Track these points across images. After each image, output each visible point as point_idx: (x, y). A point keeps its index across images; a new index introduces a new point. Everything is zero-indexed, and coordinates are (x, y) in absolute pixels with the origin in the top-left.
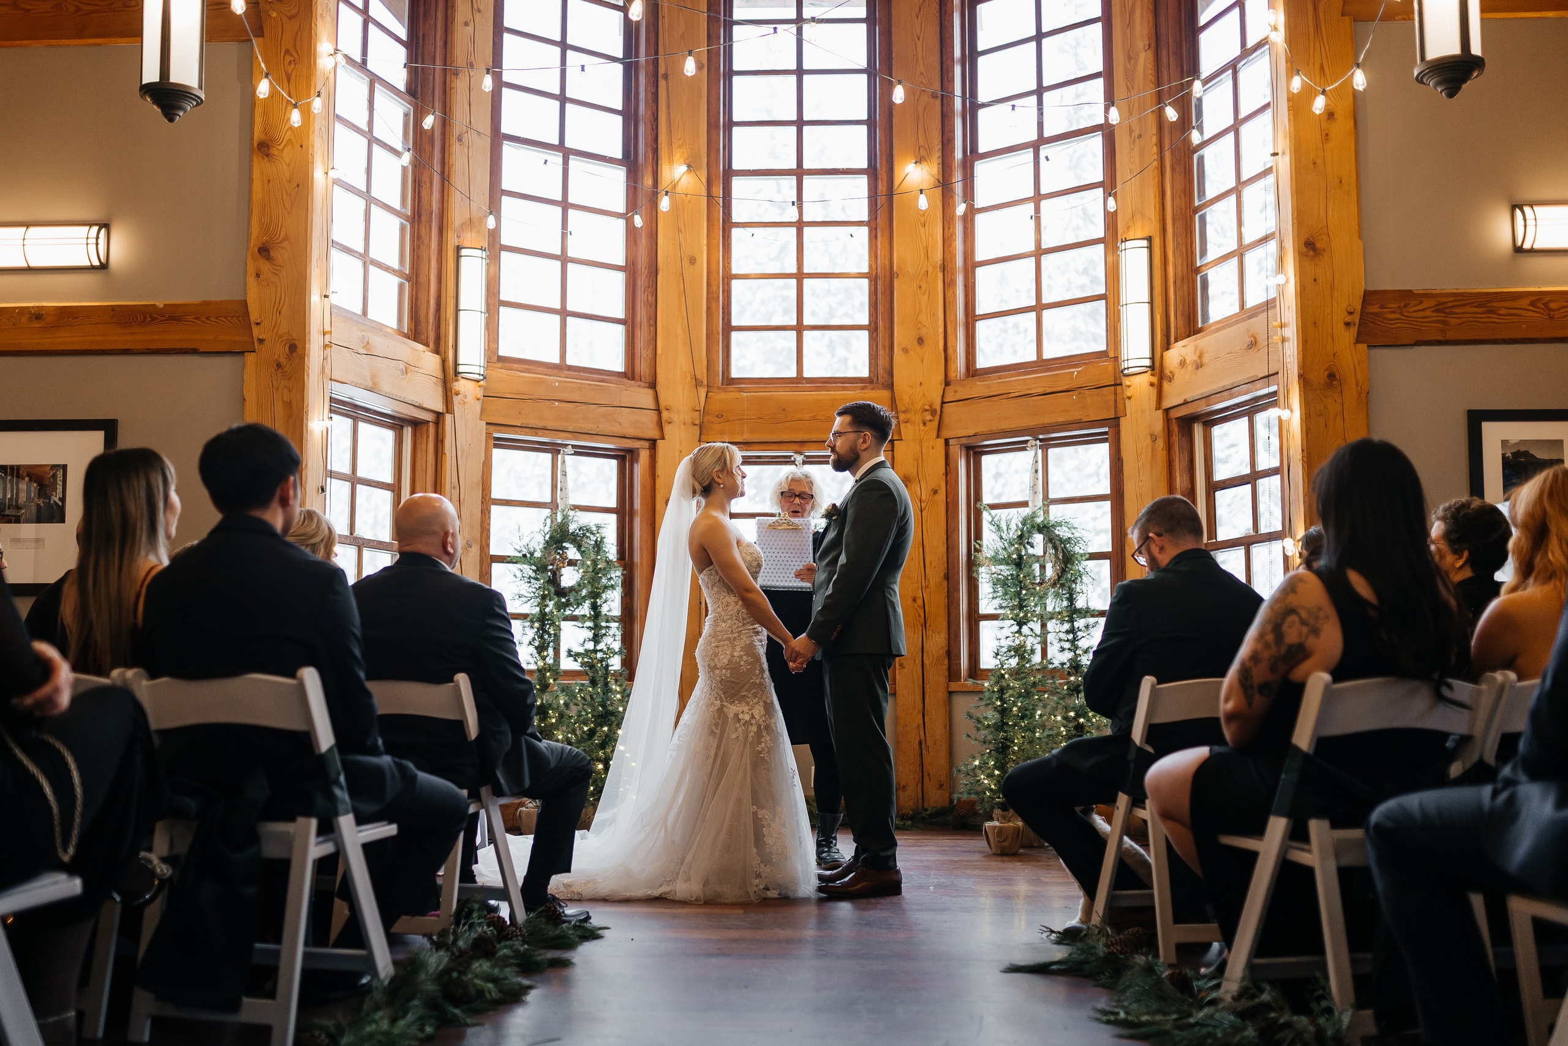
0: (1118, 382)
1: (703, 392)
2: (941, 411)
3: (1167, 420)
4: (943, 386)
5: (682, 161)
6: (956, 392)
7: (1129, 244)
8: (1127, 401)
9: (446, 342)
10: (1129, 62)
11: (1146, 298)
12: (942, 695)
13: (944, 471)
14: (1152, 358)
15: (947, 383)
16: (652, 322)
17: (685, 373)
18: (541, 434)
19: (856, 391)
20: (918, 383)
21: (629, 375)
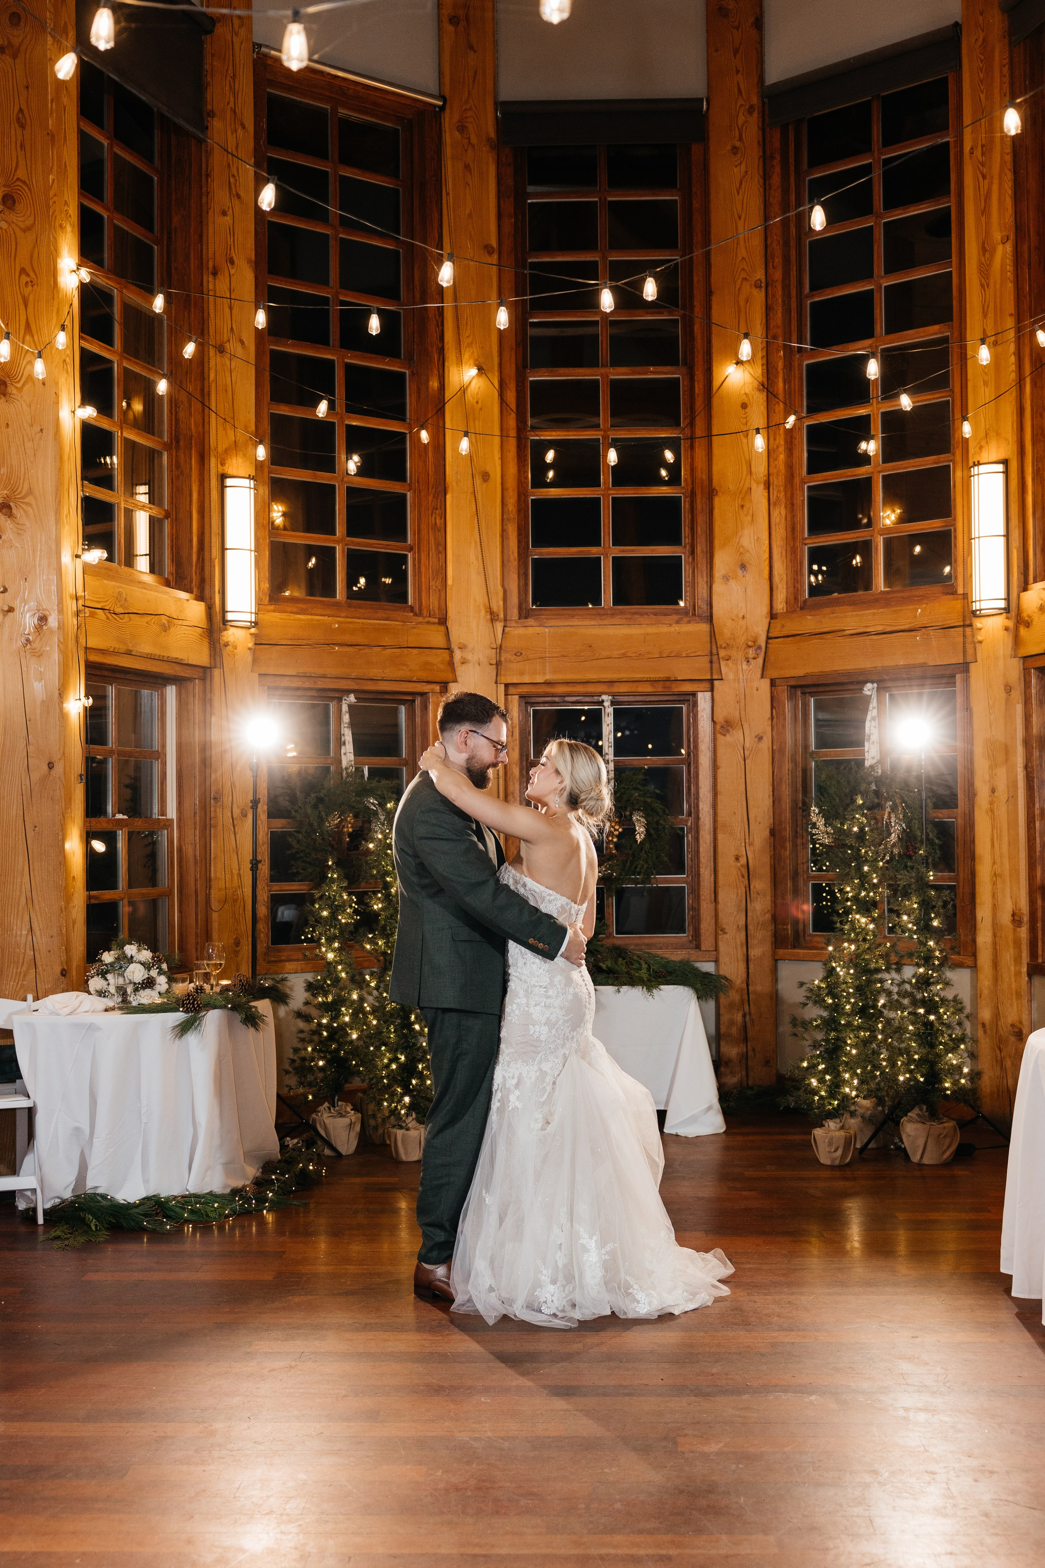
0: (968, 622)
1: (499, 626)
2: (766, 647)
3: (1026, 671)
4: (768, 619)
5: (472, 362)
6: (783, 626)
7: (983, 468)
8: (978, 645)
9: (212, 586)
10: (984, 255)
11: (1001, 530)
12: (767, 963)
13: (769, 715)
14: (1008, 599)
15: (773, 616)
16: (441, 548)
17: (479, 606)
18: (320, 683)
19: (671, 625)
20: (741, 616)
21: (417, 609)
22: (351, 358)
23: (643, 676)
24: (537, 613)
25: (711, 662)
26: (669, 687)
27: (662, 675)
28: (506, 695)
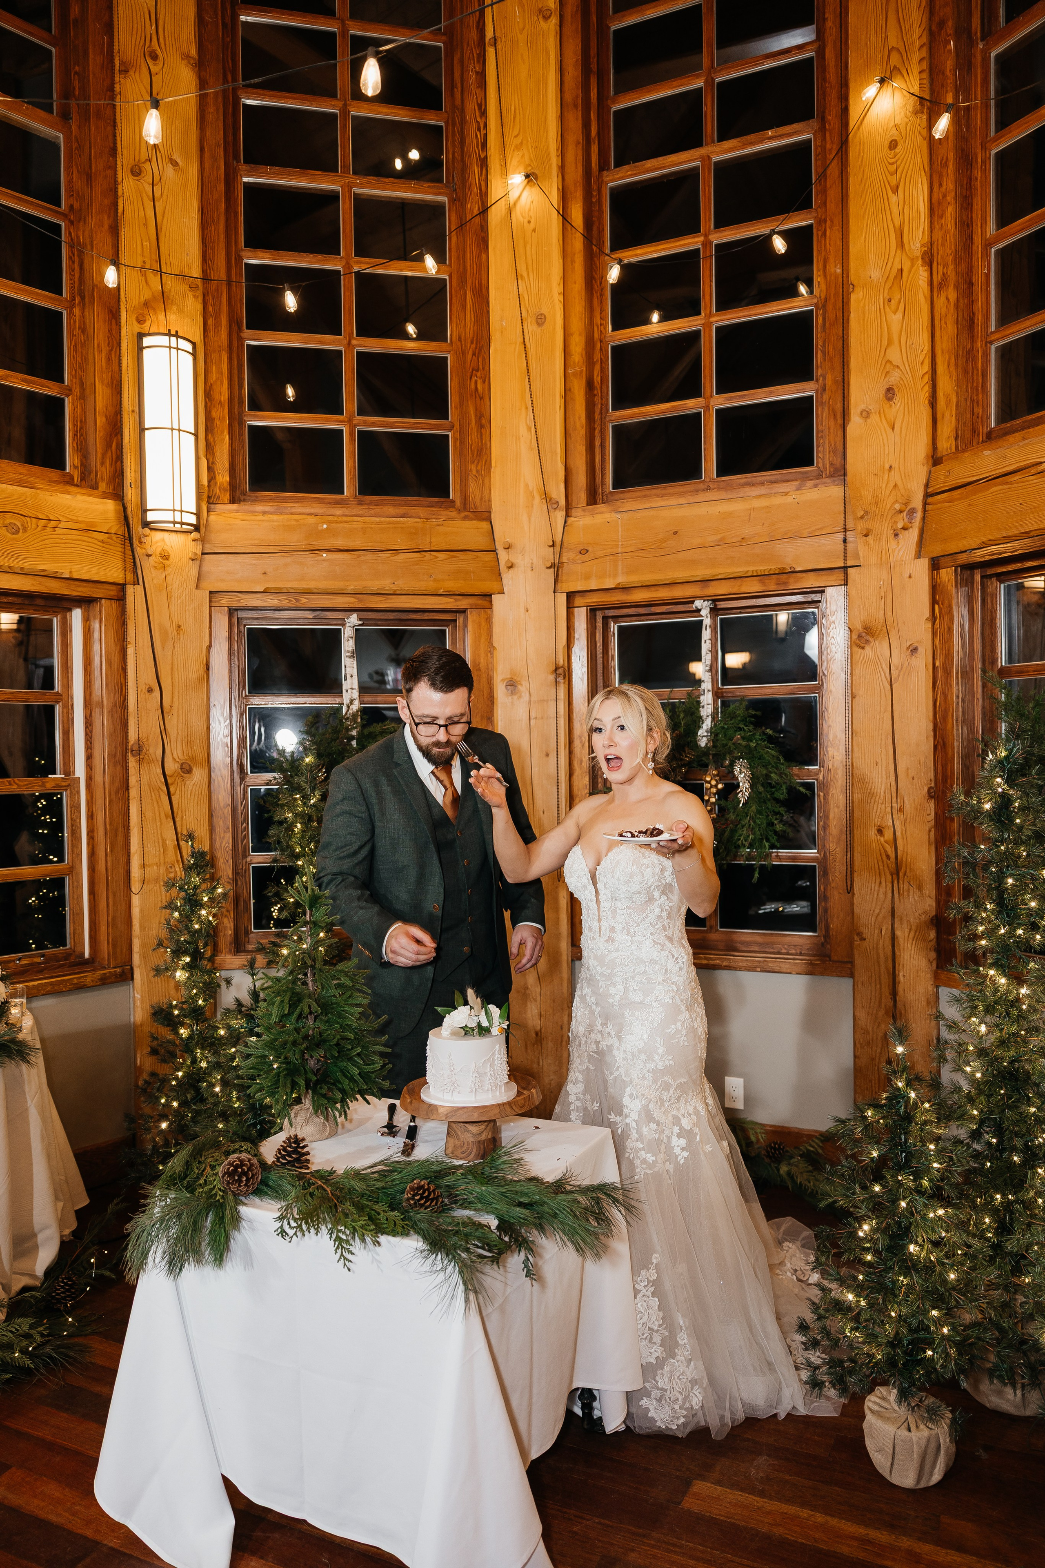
1: (559, 517)
2: (925, 511)
4: (928, 464)
5: (520, 169)
6: (948, 474)
9: (128, 481)
12: (926, 988)
13: (928, 615)
15: (935, 459)
17: (532, 492)
18: (304, 601)
19: (787, 494)
20: (887, 467)
21: (458, 503)
22: (360, 186)
23: (746, 569)
24: (617, 497)
25: (845, 541)
26: (786, 583)
27: (772, 567)
28: (570, 607)
